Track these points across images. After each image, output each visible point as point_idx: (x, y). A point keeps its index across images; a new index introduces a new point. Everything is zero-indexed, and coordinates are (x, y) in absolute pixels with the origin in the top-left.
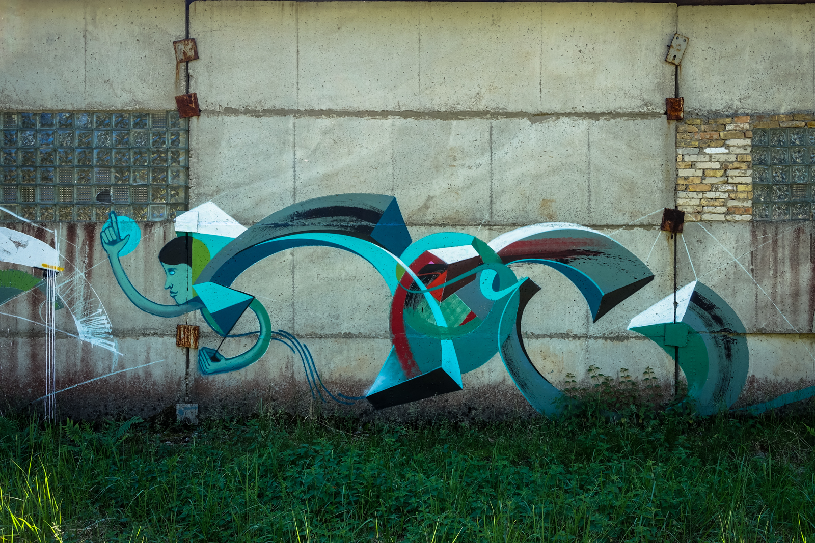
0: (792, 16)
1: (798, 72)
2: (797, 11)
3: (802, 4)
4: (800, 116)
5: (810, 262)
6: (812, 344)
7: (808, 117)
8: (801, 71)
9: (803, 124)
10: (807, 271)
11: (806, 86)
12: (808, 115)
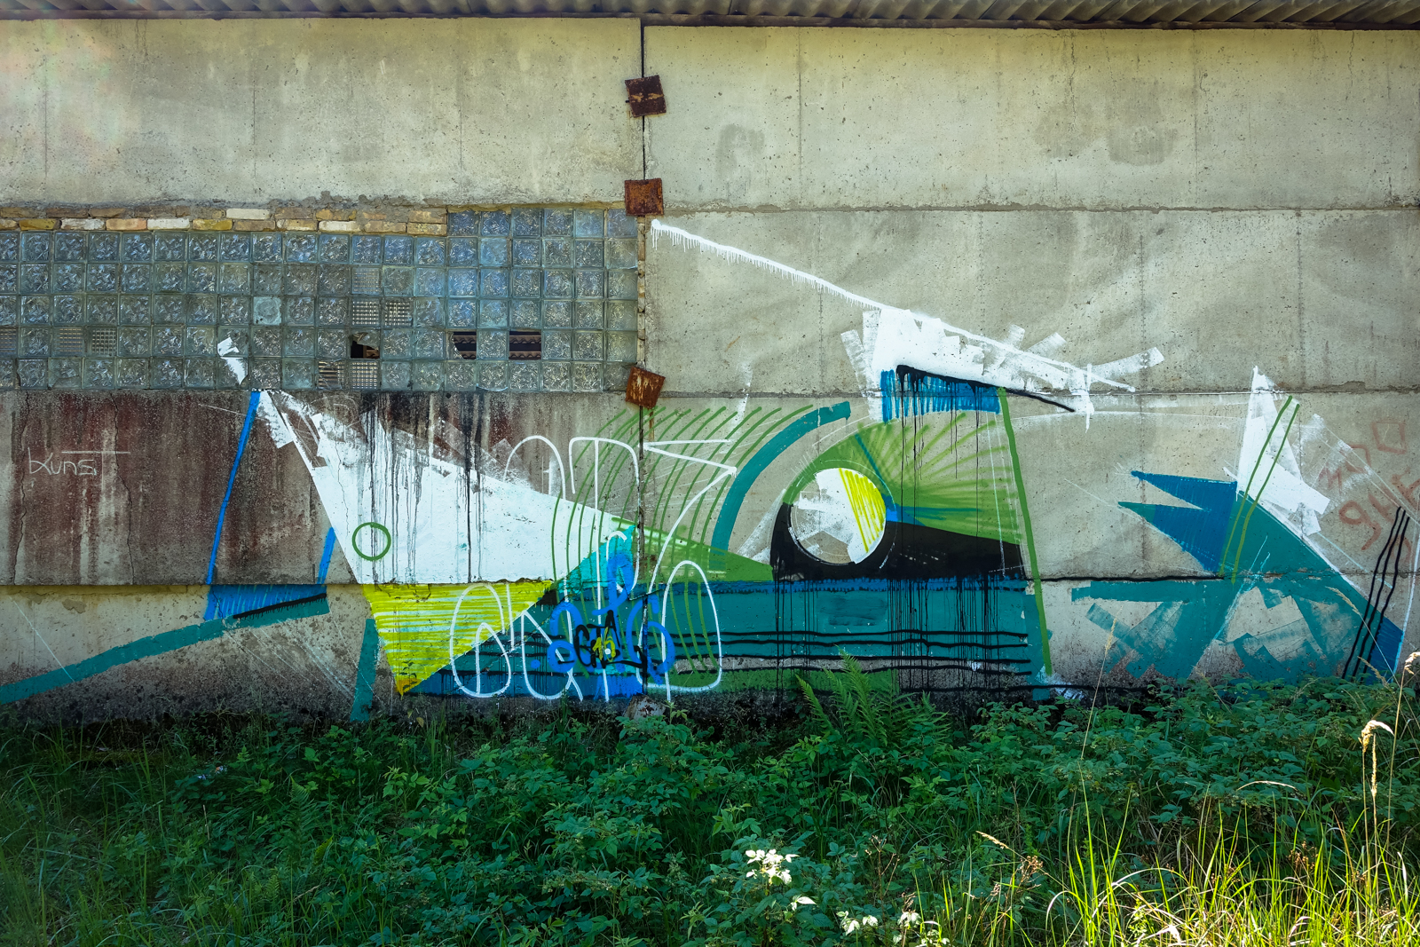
0: (10, 40)
1: (18, 135)
2: (21, 32)
3: (28, 20)
4: (12, 211)
5: (11, 462)
6: (30, 603)
7: (24, 213)
8: (24, 135)
9: (13, 223)
10: (6, 476)
11: (33, 160)
12: (26, 208)
